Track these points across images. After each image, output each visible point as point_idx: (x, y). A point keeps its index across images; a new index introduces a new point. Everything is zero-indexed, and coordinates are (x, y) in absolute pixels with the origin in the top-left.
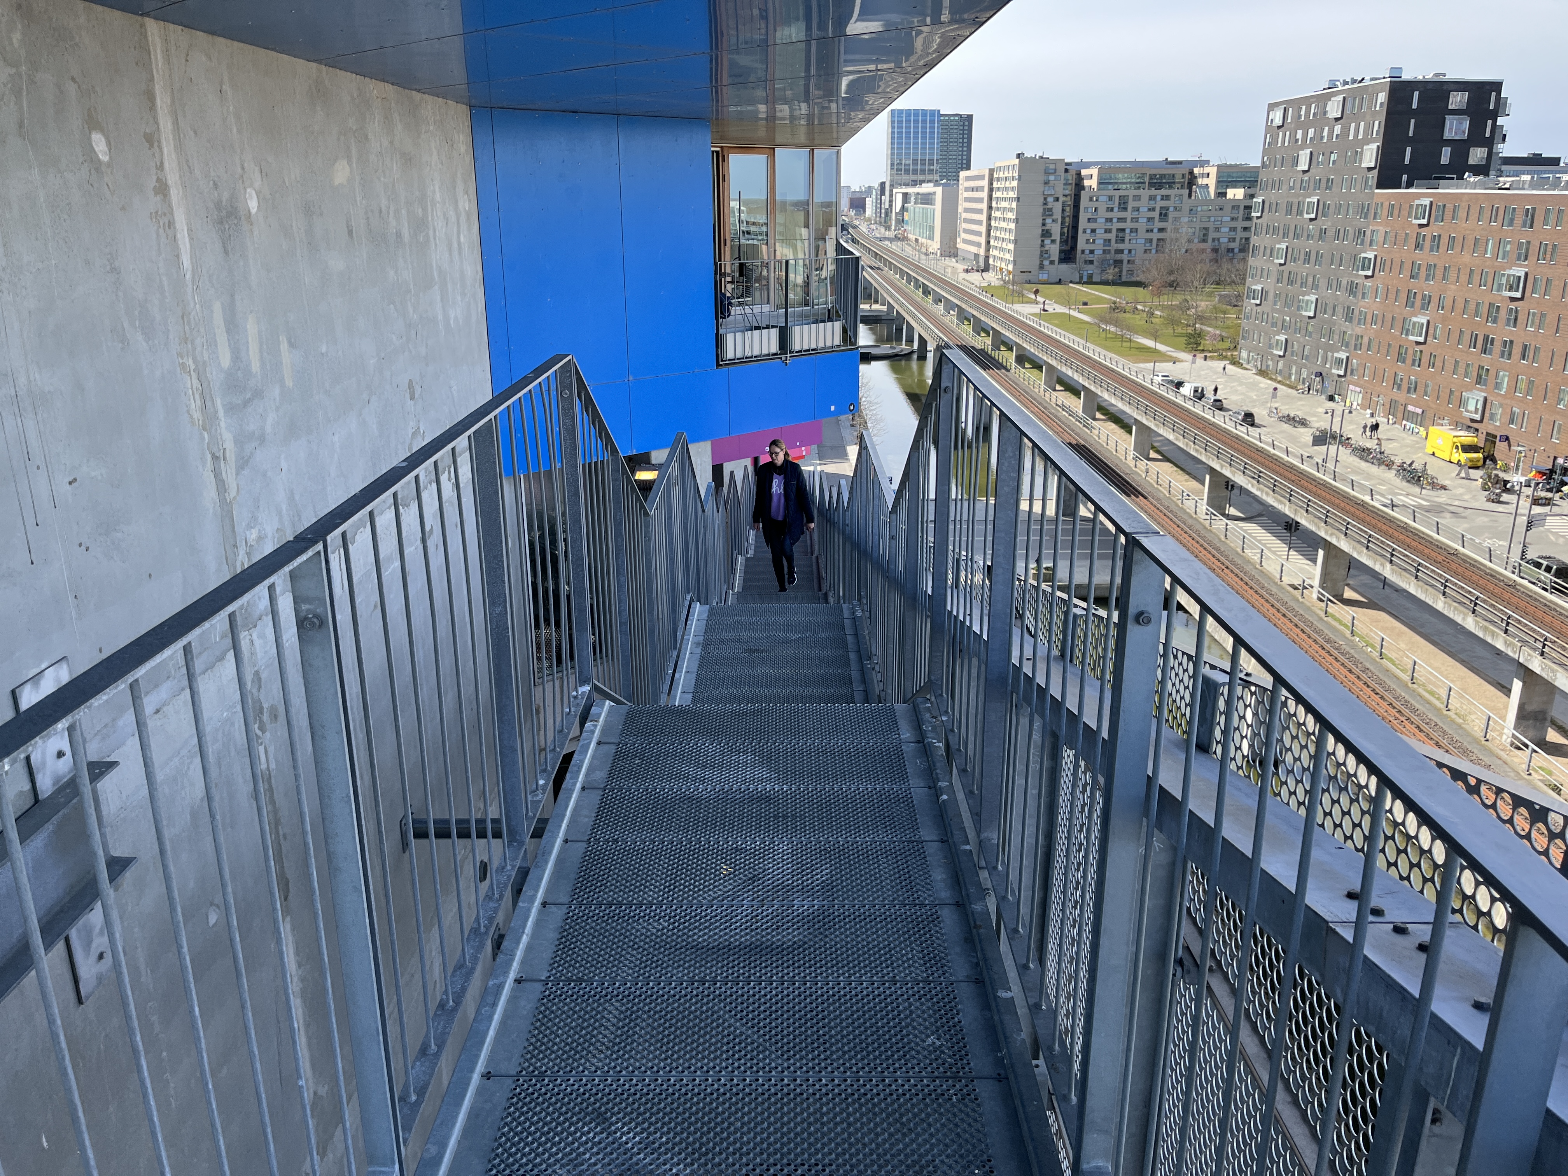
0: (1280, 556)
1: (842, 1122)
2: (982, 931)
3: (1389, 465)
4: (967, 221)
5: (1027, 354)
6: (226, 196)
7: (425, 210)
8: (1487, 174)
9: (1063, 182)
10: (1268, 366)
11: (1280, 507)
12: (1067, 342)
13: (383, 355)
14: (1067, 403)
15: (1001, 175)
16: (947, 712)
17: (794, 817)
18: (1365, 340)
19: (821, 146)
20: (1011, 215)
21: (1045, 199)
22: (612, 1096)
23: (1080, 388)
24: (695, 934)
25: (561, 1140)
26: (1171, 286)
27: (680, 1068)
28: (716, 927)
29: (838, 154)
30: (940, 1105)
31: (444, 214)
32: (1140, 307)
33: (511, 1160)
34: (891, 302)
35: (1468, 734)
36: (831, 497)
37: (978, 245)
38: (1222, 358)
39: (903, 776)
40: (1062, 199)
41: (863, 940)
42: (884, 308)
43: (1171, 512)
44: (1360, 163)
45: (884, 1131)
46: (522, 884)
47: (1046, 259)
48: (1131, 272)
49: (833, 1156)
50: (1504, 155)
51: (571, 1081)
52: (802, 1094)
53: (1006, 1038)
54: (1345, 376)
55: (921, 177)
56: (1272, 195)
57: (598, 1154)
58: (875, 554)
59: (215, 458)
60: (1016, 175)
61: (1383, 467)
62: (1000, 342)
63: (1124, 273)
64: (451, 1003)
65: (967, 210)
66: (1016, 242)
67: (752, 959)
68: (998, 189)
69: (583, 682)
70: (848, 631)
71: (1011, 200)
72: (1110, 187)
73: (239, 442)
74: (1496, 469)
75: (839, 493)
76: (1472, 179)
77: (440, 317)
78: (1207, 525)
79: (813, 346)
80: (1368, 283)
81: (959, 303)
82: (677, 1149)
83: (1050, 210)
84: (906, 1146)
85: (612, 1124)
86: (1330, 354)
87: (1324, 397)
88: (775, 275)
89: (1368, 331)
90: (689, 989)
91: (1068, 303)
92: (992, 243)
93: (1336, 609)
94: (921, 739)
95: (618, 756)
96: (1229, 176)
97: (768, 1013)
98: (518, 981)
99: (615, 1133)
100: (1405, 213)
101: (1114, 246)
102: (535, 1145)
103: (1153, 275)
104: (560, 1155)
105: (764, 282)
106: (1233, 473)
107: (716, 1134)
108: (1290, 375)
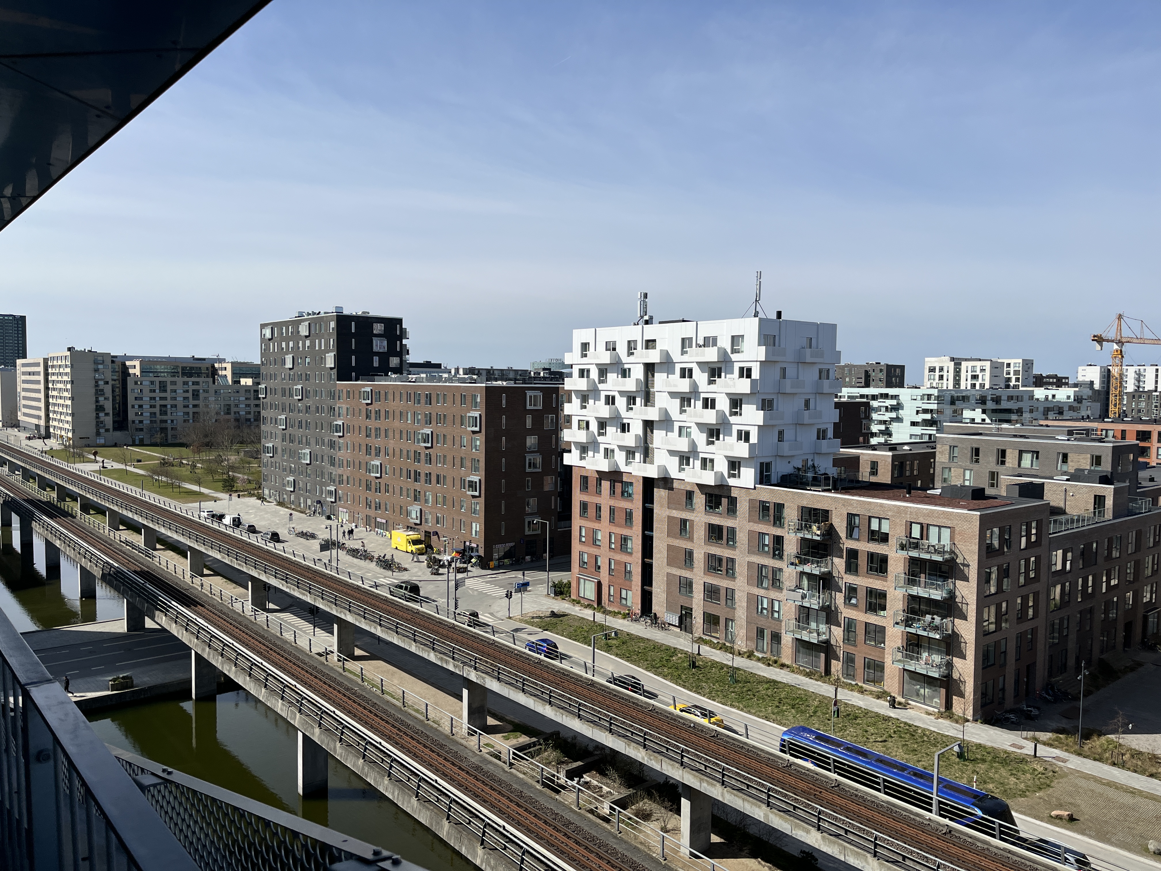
0: (308, 634)
3: (371, 559)
4: (25, 398)
5: (91, 502)
8: (401, 373)
9: (110, 370)
10: (284, 499)
11: (303, 598)
12: (125, 491)
14: (129, 539)
15: (55, 363)
18: (345, 478)
20: (67, 395)
21: (96, 382)
23: (141, 526)
26: (207, 446)
32: (184, 462)
35: (442, 733)
37: (39, 417)
38: (251, 495)
40: (111, 382)
43: (224, 614)
44: (325, 364)
47: (102, 428)
48: (174, 436)
50: (410, 361)
54: (335, 502)
56: (271, 383)
60: (68, 363)
61: (368, 561)
62: (64, 494)
63: (169, 437)
65: (25, 390)
66: (73, 415)
68: (53, 374)
71: (65, 382)
72: (151, 375)
74: (433, 553)
76: (393, 376)
78: (253, 620)
80: (341, 441)
81: (23, 465)
83: (102, 390)
86: (324, 488)
87: (324, 517)
89: (345, 472)
91: (124, 461)
92: (51, 415)
93: (351, 665)
96: (240, 370)
100: (357, 396)
101: (159, 417)
103: (192, 438)
106: (268, 578)
108: (300, 503)
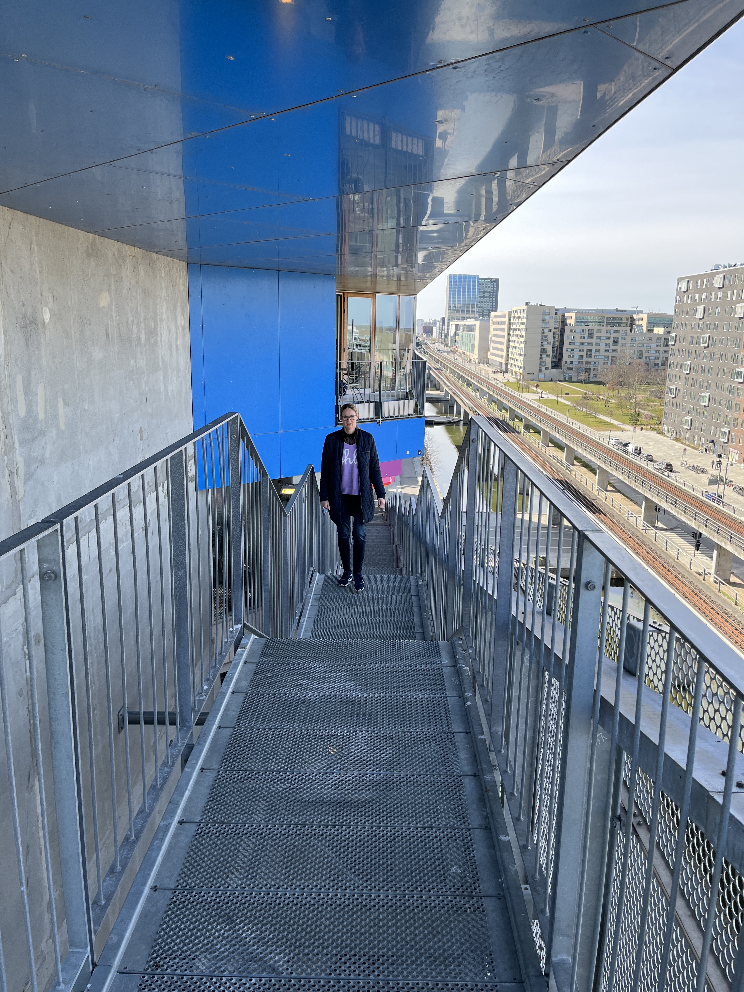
0: (689, 554)
1: (392, 926)
2: (490, 794)
4: (494, 342)
5: (531, 424)
6: (30, 311)
7: (156, 324)
9: (554, 320)
10: (680, 435)
11: (689, 523)
12: (556, 417)
13: (124, 412)
14: (556, 454)
15: (516, 315)
16: (472, 647)
17: (370, 714)
18: (740, 421)
19: (404, 294)
20: (522, 340)
21: (543, 330)
22: (238, 905)
23: (564, 446)
24: (301, 792)
25: (202, 935)
26: (620, 384)
27: (285, 886)
28: (315, 788)
29: (415, 298)
30: (459, 915)
31: (168, 327)
32: (601, 397)
33: (167, 947)
34: (447, 390)
36: (405, 508)
37: (502, 357)
38: (652, 429)
39: (443, 689)
40: (553, 330)
41: (412, 798)
42: (443, 393)
43: (621, 524)
44: (735, 314)
45: (421, 933)
46: (189, 756)
47: (543, 366)
48: (595, 376)
49: (385, 950)
51: (211, 894)
52: (366, 906)
53: (504, 869)
54: (728, 442)
55: (467, 315)
56: (681, 332)
57: (226, 945)
58: (431, 544)
59: (11, 473)
60: (525, 315)
62: (515, 416)
63: (591, 376)
64: (133, 837)
65: (495, 336)
66: (525, 355)
67: (338, 810)
68: (514, 323)
69: (237, 623)
70: (413, 593)
71: (521, 330)
72: (583, 324)
73: (27, 463)
75: (410, 506)
77: (162, 390)
78: (644, 533)
79: (396, 414)
80: (741, 386)
81: (489, 392)
82: (279, 943)
83: (546, 337)
84: (435, 943)
85: (236, 924)
86: (718, 429)
87: (715, 455)
88: (374, 371)
89: (741, 416)
90: (295, 830)
91: (556, 394)
92: (510, 356)
93: (726, 588)
94: (455, 664)
95: (257, 672)
96: (655, 320)
97: (346, 848)
98: (181, 823)
99: (239, 931)
101: (585, 359)
102: (184, 937)
103: (609, 378)
104: (200, 945)
105: (368, 375)
106: (660, 501)
107: (307, 933)
108: (694, 441)
